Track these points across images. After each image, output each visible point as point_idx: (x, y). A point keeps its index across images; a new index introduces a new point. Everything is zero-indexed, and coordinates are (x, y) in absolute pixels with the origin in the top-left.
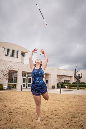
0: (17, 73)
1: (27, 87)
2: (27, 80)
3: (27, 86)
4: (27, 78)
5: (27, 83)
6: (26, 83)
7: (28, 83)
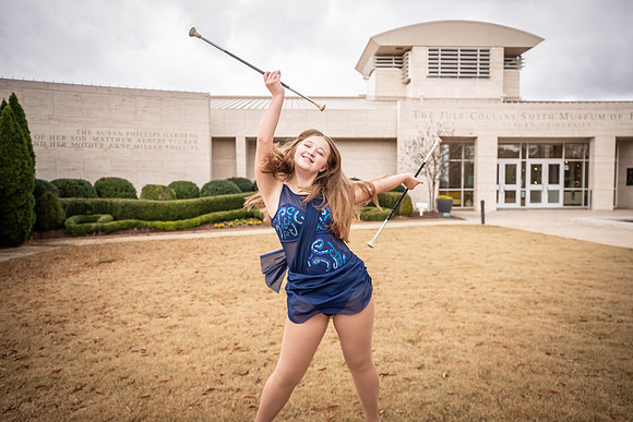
0: (473, 144)
1: (523, 203)
2: (523, 174)
3: (523, 199)
4: (524, 164)
5: (524, 186)
6: (517, 187)
7: (530, 187)
